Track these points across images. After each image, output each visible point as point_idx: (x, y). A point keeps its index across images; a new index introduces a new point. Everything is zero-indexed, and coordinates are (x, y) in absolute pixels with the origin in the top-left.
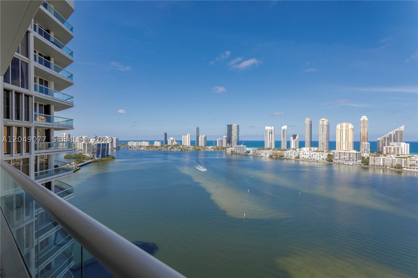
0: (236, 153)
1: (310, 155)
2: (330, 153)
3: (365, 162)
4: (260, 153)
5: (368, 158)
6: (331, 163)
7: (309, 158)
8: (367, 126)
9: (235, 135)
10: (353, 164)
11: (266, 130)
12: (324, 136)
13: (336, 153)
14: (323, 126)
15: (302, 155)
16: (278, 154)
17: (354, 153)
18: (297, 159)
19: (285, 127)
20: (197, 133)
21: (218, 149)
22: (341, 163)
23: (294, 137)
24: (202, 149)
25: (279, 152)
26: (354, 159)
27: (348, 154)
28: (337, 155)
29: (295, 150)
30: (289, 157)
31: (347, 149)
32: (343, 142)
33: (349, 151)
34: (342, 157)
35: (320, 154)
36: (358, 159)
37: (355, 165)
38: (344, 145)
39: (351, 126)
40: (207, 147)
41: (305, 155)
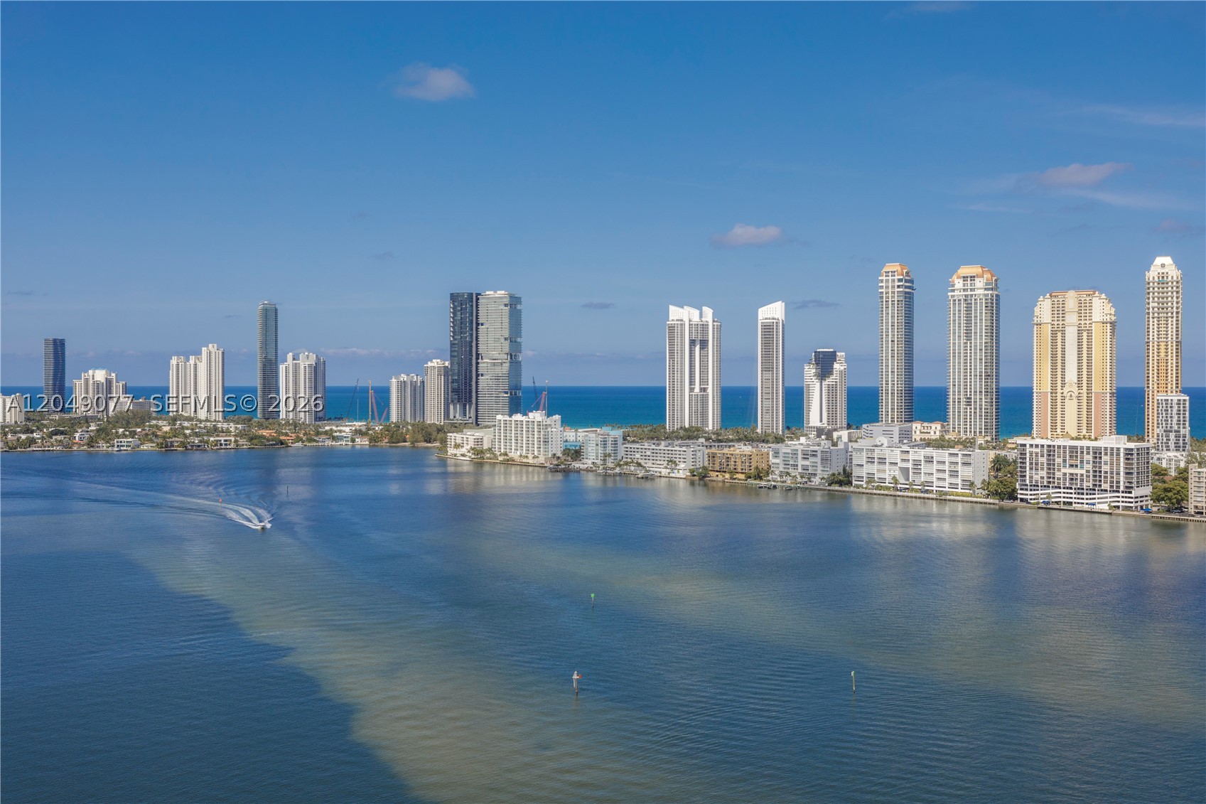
0: (501, 458)
1: (905, 465)
2: (1003, 453)
3: (1170, 494)
4: (638, 456)
5: (1183, 475)
6: (1007, 503)
7: (902, 481)
8: (1175, 310)
9: (495, 354)
10: (1111, 507)
11: (672, 328)
12: (975, 362)
13: (1034, 450)
14: (968, 309)
15: (864, 463)
16: (739, 464)
17: (1118, 449)
18: (837, 488)
19: (773, 311)
20: (265, 344)
21: (395, 435)
22: (1057, 503)
23: (825, 364)
24: (299, 439)
25: (746, 449)
26: (1118, 482)
27: (1088, 453)
28: (1037, 464)
29: (829, 435)
30: (799, 479)
31: (1084, 432)
32: (1066, 390)
33: (1096, 439)
34: (1059, 470)
35: (954, 459)
36: (1135, 480)
37: (1120, 511)
38: (1071, 407)
39: (1101, 309)
40: (327, 428)
41: (882, 467)
